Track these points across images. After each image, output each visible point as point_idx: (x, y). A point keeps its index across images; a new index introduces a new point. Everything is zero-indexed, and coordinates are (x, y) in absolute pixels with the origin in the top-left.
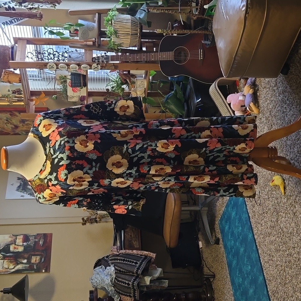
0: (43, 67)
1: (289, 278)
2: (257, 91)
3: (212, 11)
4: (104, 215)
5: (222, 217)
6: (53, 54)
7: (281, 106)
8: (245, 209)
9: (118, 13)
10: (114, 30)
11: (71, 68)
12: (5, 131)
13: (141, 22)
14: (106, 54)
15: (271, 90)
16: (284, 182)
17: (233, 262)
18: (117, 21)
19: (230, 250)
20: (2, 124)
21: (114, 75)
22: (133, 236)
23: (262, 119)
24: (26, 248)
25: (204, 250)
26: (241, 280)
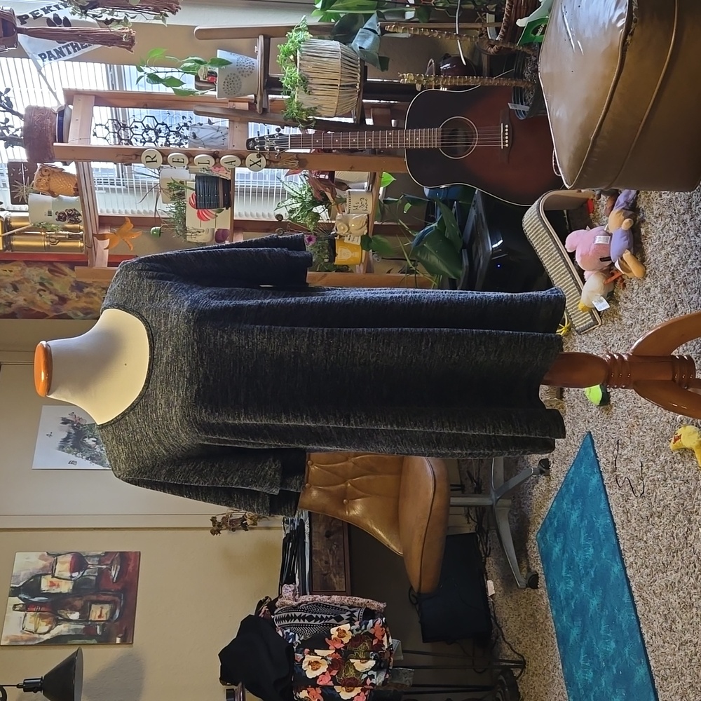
0: (132, 159)
2: (639, 224)
3: (535, 32)
5: (544, 523)
6: (155, 129)
8: (603, 505)
9: (312, 36)
10: (300, 75)
11: (197, 164)
12: (37, 310)
13: (364, 59)
15: (676, 222)
17: (572, 630)
18: (308, 55)
19: (564, 603)
20: (31, 293)
21: (297, 183)
22: (331, 563)
23: (651, 291)
24: (78, 585)
25: (499, 601)
26: (591, 674)
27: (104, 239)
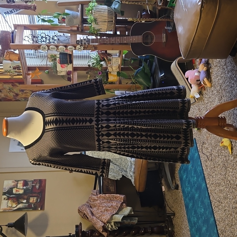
0: (37, 48)
1: (235, 221)
2: (209, 68)
3: (173, 3)
5: (180, 168)
6: (45, 37)
7: (229, 82)
9: (97, 4)
10: (94, 18)
11: (59, 49)
12: (8, 98)
13: (116, 12)
14: (88, 38)
15: (221, 68)
16: (232, 144)
17: (190, 204)
18: (96, 11)
19: (187, 195)
20: (6, 93)
21: (94, 54)
22: (109, 182)
23: (214, 92)
24: (25, 191)
25: (166, 193)
26: (196, 219)
27: (29, 75)
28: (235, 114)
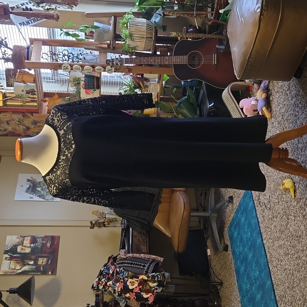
0: (58, 68)
1: (297, 281)
2: (270, 96)
3: (227, 15)
4: (112, 220)
5: (231, 223)
6: (68, 55)
7: (293, 109)
8: (254, 214)
9: (134, 16)
10: (129, 33)
11: (85, 70)
12: (17, 133)
13: (156, 26)
15: (284, 94)
16: (295, 186)
17: (241, 268)
18: (132, 25)
19: (238, 256)
20: (14, 125)
21: (128, 79)
22: (141, 240)
23: (274, 124)
24: (33, 249)
25: (212, 257)
26: (249, 286)
27: (46, 102)
28: (299, 148)
